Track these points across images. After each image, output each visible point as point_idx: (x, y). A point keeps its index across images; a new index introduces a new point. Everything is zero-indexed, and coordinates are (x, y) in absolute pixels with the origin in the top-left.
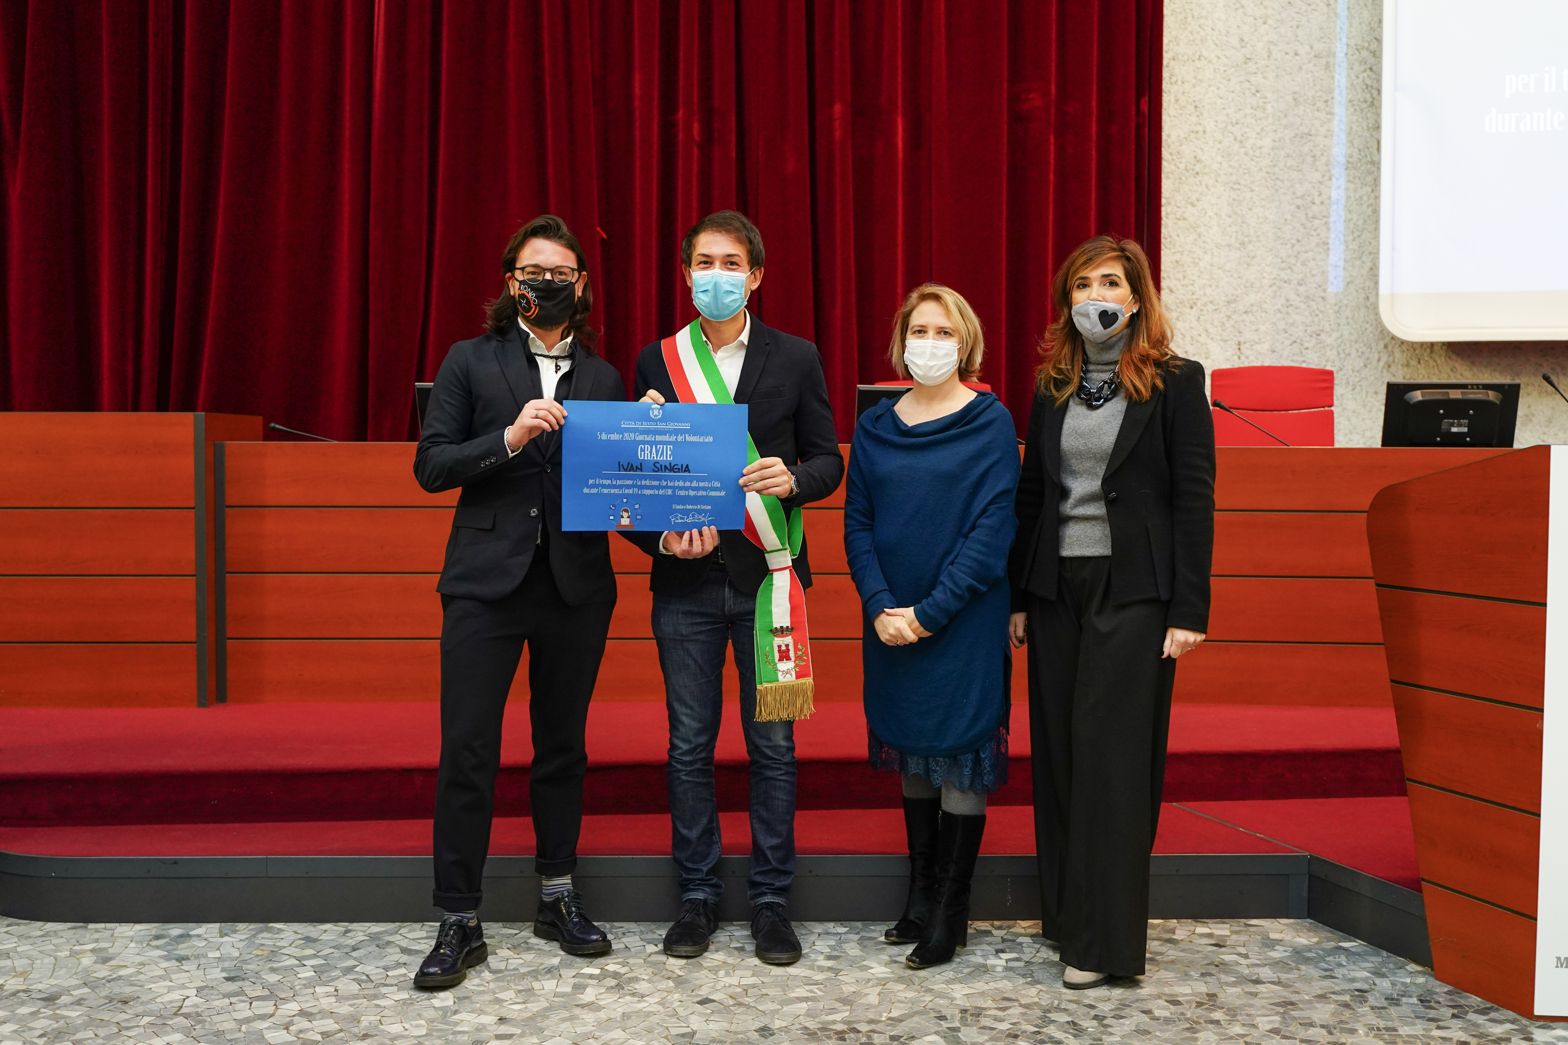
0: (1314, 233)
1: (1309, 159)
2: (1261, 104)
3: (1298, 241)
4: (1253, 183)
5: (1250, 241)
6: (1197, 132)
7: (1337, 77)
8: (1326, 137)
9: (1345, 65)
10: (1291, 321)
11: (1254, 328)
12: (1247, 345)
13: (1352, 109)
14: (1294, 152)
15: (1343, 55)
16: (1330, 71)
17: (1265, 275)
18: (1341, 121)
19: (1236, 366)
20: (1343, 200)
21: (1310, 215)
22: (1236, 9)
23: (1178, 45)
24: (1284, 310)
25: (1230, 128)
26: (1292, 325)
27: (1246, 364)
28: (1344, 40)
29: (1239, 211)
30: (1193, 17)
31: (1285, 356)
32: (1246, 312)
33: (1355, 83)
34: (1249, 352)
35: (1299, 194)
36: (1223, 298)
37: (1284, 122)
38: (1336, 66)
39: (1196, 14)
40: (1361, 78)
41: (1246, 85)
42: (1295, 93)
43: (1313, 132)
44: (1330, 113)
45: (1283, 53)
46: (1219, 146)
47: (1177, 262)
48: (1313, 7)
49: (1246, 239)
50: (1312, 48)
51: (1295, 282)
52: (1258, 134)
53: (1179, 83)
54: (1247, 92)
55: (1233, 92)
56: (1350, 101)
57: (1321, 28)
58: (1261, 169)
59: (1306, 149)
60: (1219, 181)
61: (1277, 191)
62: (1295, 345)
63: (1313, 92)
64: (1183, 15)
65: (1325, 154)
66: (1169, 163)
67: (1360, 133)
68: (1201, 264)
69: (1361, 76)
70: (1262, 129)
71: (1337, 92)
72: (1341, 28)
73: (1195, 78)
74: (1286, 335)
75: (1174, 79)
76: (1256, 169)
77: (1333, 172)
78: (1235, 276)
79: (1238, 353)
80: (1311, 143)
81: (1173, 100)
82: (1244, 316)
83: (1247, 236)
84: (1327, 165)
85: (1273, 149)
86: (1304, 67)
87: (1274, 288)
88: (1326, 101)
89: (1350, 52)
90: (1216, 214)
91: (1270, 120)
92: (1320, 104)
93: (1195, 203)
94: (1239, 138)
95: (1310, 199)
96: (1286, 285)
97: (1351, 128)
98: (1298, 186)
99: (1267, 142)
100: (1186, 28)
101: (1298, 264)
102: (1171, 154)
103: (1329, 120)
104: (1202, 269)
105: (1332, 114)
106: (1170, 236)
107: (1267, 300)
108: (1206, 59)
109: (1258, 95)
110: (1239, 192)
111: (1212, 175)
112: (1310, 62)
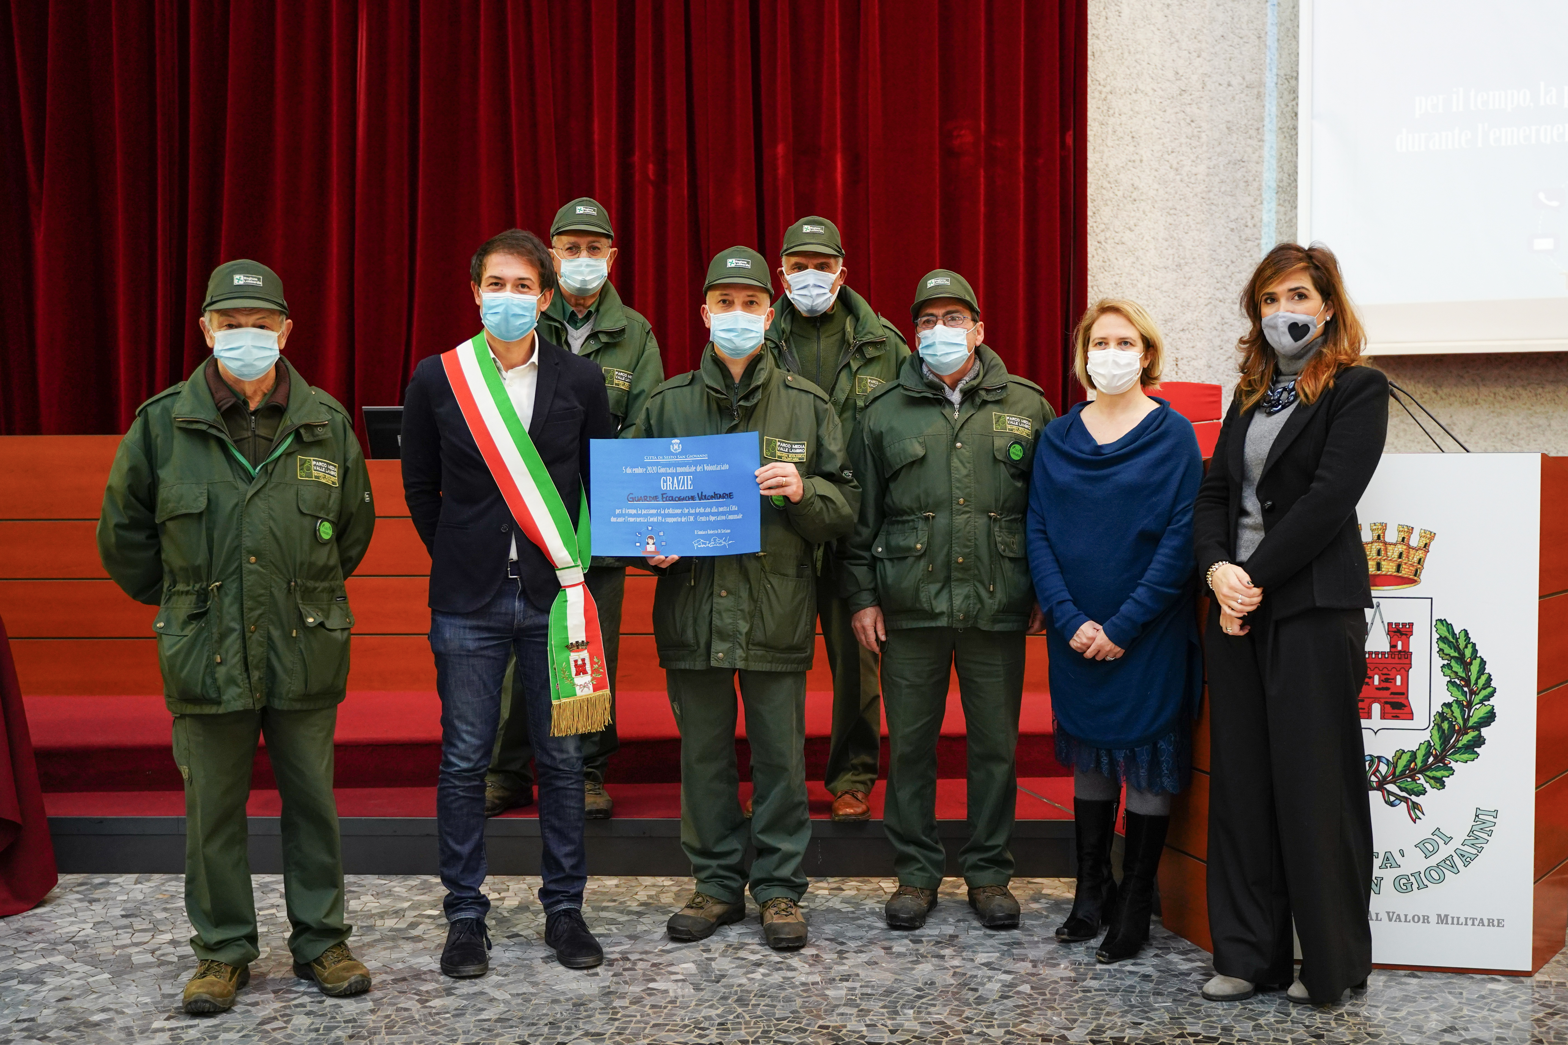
0: (1247, 254)
1: (1242, 185)
2: (1196, 133)
3: (1233, 262)
4: (1189, 208)
5: (1186, 263)
6: (1134, 161)
7: (1267, 105)
8: (1257, 163)
9: (1275, 94)
10: (1225, 338)
11: (1191, 345)
12: (1185, 361)
13: (1283, 136)
14: (1228, 177)
15: (1273, 84)
16: (1262, 100)
17: (1201, 294)
18: (1272, 147)
19: (1175, 381)
20: (1274, 223)
21: (1244, 237)
22: (1171, 44)
23: (1115, 79)
24: (1219, 328)
25: (1166, 156)
26: (1228, 341)
27: (1184, 379)
28: (1275, 71)
29: (1175, 235)
30: (1129, 53)
31: (1220, 371)
32: (1183, 330)
33: (1285, 111)
34: (1186, 368)
35: (1233, 217)
36: (1161, 317)
37: (1218, 149)
38: (1267, 95)
39: (1132, 50)
40: (1290, 107)
41: (1181, 115)
42: (1228, 122)
43: (1245, 159)
44: (1261, 140)
45: (1217, 84)
46: (1156, 173)
47: (1116, 284)
48: (1245, 40)
49: (1182, 261)
50: (1244, 79)
51: (1230, 301)
52: (1193, 161)
53: (1117, 115)
54: (1182, 122)
55: (1168, 122)
56: (1280, 128)
57: (1253, 60)
58: (1196, 195)
59: (1239, 175)
60: (1156, 206)
61: (1212, 215)
62: (1230, 360)
63: (1246, 121)
64: (1120, 51)
65: (1257, 179)
67: (1289, 159)
68: (1139, 285)
69: (1290, 104)
70: (1197, 157)
71: (1267, 121)
72: (1271, 59)
73: (1132, 110)
74: (1221, 351)
75: (1111, 112)
76: (1191, 195)
77: (1264, 196)
78: (1172, 296)
79: (1176, 369)
80: (1244, 169)
81: (1110, 132)
82: (1181, 333)
83: (1183, 259)
84: (1259, 190)
85: (1208, 175)
86: (1237, 97)
87: (1210, 307)
88: (1258, 129)
89: (1280, 82)
90: (1153, 238)
91: (1205, 148)
92: (1253, 132)
93: (1133, 228)
94: (1175, 165)
95: (1243, 222)
96: (1221, 304)
97: (1282, 155)
98: (1232, 210)
99: (1202, 169)
100: (1123, 63)
101: (1232, 284)
103: (1260, 146)
104: (1140, 290)
105: (1263, 141)
107: (1203, 319)
108: (1142, 92)
109: (1193, 124)
110: (1175, 217)
111: (1149, 201)
112: (1242, 92)
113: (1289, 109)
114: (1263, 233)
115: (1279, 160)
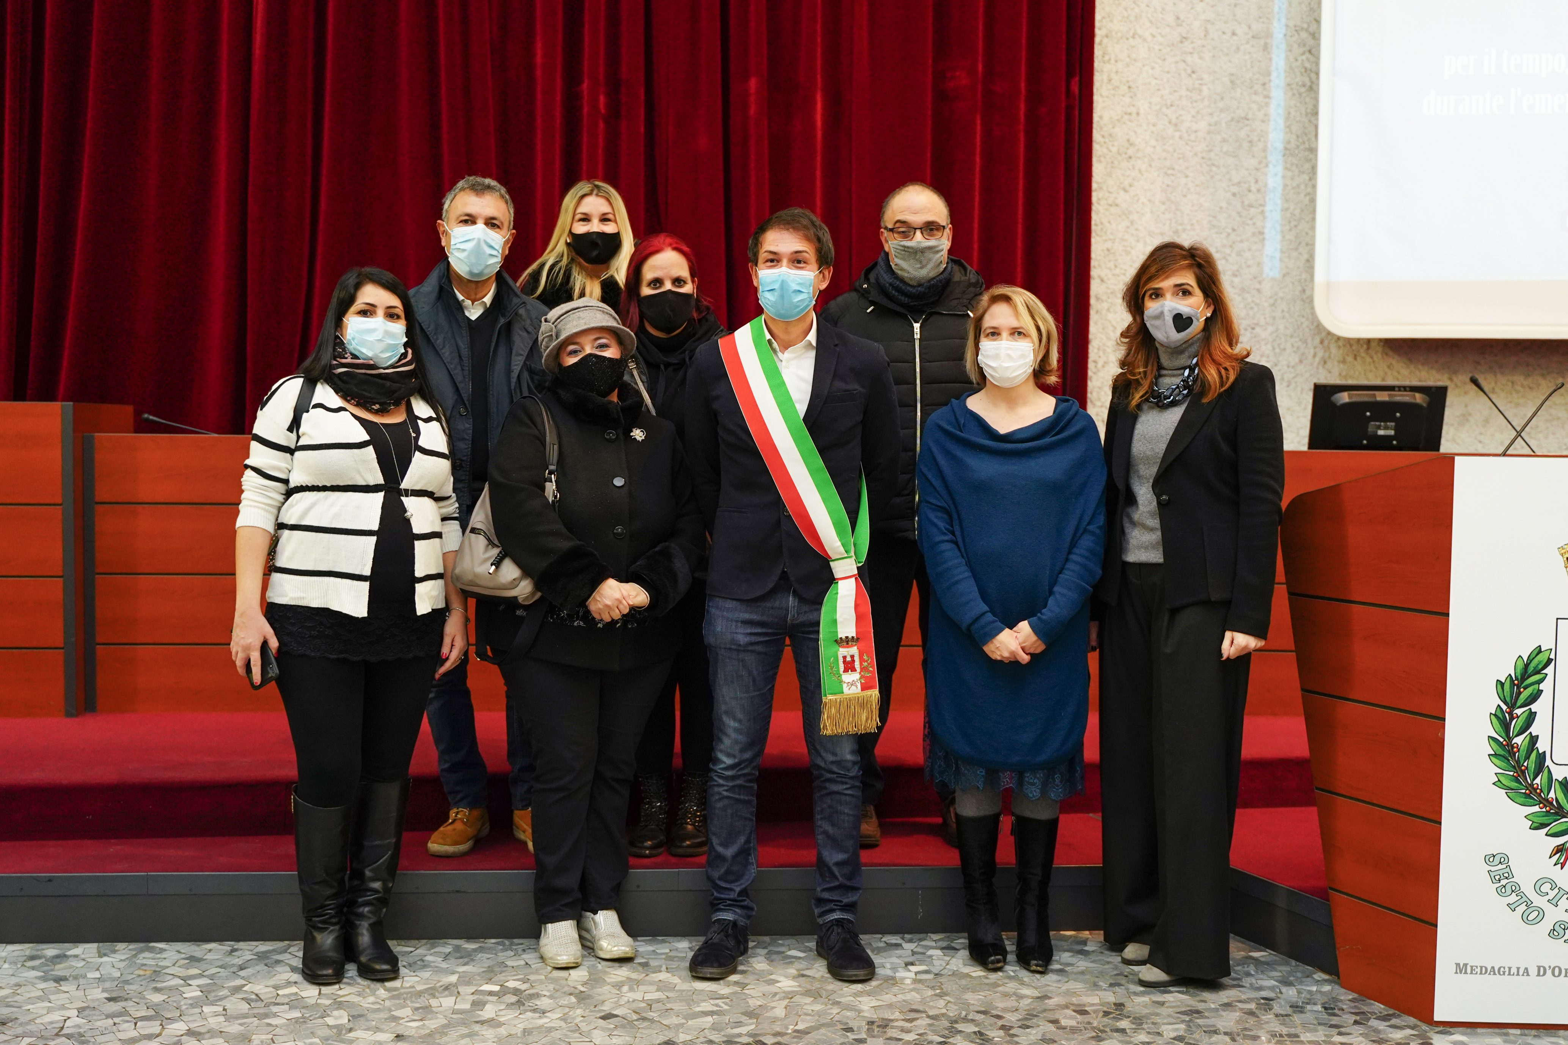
0: (1249, 222)
1: (1246, 145)
2: (1197, 86)
3: (1234, 230)
4: (1187, 168)
5: (1184, 230)
6: (1130, 114)
7: (1275, 59)
8: (1263, 121)
9: (1283, 47)
15: (1281, 36)
16: (1269, 53)
18: (1279, 105)
20: (1280, 189)
21: (1246, 203)
23: (1112, 21)
25: (1165, 110)
28: (1283, 21)
35: (1235, 180)
37: (1221, 105)
41: (1182, 65)
42: (1232, 75)
43: (1250, 116)
44: (1267, 97)
47: (1108, 250)
49: (1180, 228)
50: (1250, 27)
52: (1193, 117)
53: (1113, 61)
55: (1168, 72)
56: (1289, 85)
58: (1196, 154)
59: (1242, 134)
61: (1212, 177)
65: (1262, 139)
66: (1101, 146)
67: (1298, 119)
68: (1133, 253)
69: (1300, 59)
70: (1198, 112)
71: (1274, 75)
73: (1129, 56)
75: (1107, 58)
77: (1270, 158)
80: (1248, 128)
81: (1105, 80)
83: (1181, 224)
85: (1209, 133)
88: (1264, 84)
90: (1149, 201)
91: (1206, 103)
92: (1258, 87)
94: (1174, 121)
95: (1246, 186)
97: (1289, 113)
99: (1203, 125)
102: (1103, 137)
106: (1102, 223)
109: (1194, 76)
111: (1146, 160)
112: (1248, 43)
113: (1298, 63)
114: (1267, 199)
115: (1287, 119)
